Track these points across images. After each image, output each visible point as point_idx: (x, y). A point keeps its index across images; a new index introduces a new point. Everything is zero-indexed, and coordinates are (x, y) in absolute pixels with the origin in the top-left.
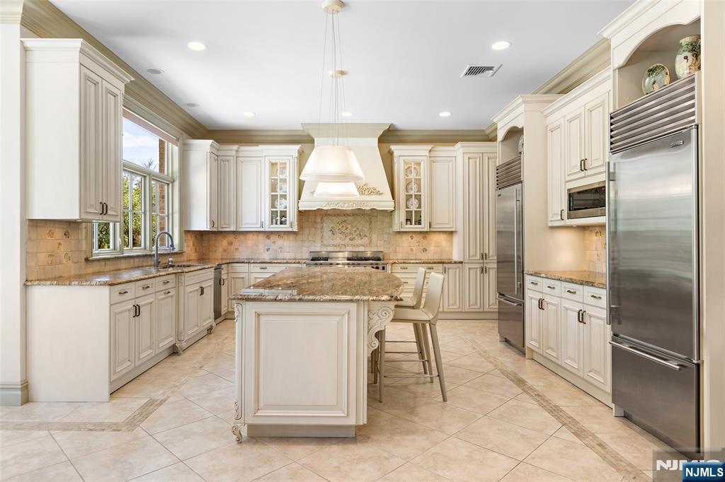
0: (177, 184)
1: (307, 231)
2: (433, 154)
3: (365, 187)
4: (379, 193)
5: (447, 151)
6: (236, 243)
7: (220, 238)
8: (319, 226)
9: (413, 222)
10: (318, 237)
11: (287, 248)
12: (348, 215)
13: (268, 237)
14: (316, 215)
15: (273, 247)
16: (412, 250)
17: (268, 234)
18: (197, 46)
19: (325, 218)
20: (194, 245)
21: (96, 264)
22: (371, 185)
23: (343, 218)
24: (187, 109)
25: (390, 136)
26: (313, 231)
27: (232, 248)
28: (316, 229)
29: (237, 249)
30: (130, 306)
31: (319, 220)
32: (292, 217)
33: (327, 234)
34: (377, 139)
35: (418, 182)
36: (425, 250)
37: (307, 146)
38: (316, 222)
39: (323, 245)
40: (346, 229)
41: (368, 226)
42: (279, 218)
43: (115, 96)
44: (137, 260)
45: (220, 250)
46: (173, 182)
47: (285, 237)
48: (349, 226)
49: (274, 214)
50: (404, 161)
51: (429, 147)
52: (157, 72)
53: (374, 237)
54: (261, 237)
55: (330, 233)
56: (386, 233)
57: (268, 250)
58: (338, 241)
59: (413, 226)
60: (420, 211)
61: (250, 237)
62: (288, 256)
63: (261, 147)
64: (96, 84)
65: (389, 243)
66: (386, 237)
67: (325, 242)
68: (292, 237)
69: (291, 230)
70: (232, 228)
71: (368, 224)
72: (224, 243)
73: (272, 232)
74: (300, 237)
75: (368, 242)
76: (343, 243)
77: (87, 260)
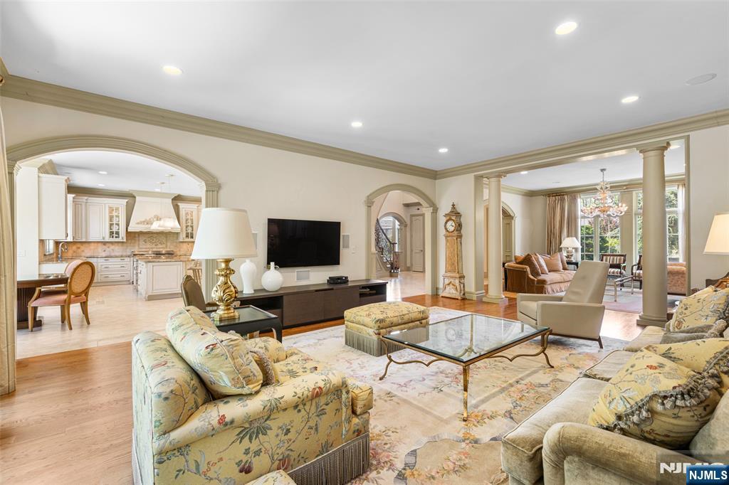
1: (130, 242)
6: (83, 248)
8: (137, 240)
10: (136, 244)
11: (117, 250)
15: (108, 249)
17: (106, 243)
19: (141, 235)
23: (151, 235)
25: (177, 199)
26: (133, 241)
31: (137, 236)
32: (123, 234)
34: (171, 200)
35: (192, 220)
37: (132, 200)
40: (153, 240)
41: (165, 239)
42: (114, 235)
47: (116, 244)
49: (112, 233)
50: (185, 210)
53: (169, 244)
55: (144, 242)
56: (175, 242)
57: (104, 251)
58: (148, 246)
59: (189, 239)
60: (193, 233)
62: (117, 254)
63: (104, 199)
65: (177, 247)
67: (141, 247)
69: (121, 241)
70: (84, 240)
72: (76, 248)
74: (125, 244)
75: (165, 246)
76: (151, 247)
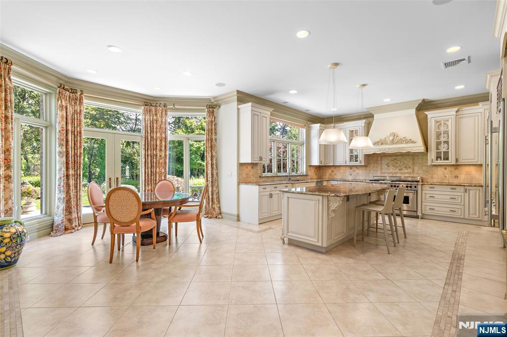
0: (305, 145)
1: (372, 165)
2: (458, 113)
3: (404, 139)
4: (414, 142)
5: (471, 109)
6: (335, 171)
7: (328, 168)
8: (379, 162)
9: (442, 159)
10: (379, 168)
11: (361, 174)
12: (398, 156)
13: (351, 168)
14: (377, 157)
15: (354, 173)
16: (445, 176)
17: (351, 167)
18: (293, 92)
19: (383, 158)
20: (315, 172)
21: (264, 178)
22: (408, 138)
23: (395, 158)
24: (307, 112)
25: (424, 106)
26: (376, 165)
27: (333, 174)
28: (378, 164)
29: (335, 174)
30: (268, 193)
31: (379, 159)
32: (361, 158)
33: (384, 166)
34: (415, 109)
35: (446, 132)
36: (456, 177)
37: (370, 119)
38: (378, 160)
39: (382, 173)
40: (397, 163)
41: (411, 162)
42: (354, 159)
43: (266, 117)
44: (282, 177)
45: (328, 174)
46: (303, 144)
47: (360, 168)
48: (399, 162)
49: (351, 157)
50: (435, 120)
51: (456, 109)
52: (287, 102)
53: (416, 168)
54: (347, 168)
55: (386, 166)
56: (425, 166)
57: (351, 175)
58: (391, 171)
59: (442, 161)
60: (448, 152)
61: (342, 168)
62: (361, 178)
63: (345, 123)
64: (258, 115)
65: (427, 172)
66: (424, 168)
67: (383, 171)
68: (364, 168)
69: (360, 164)
70: (331, 164)
71: (412, 160)
72: (329, 171)
73: (353, 166)
74: (368, 168)
75: (411, 171)
76: (394, 171)
77: (260, 177)
